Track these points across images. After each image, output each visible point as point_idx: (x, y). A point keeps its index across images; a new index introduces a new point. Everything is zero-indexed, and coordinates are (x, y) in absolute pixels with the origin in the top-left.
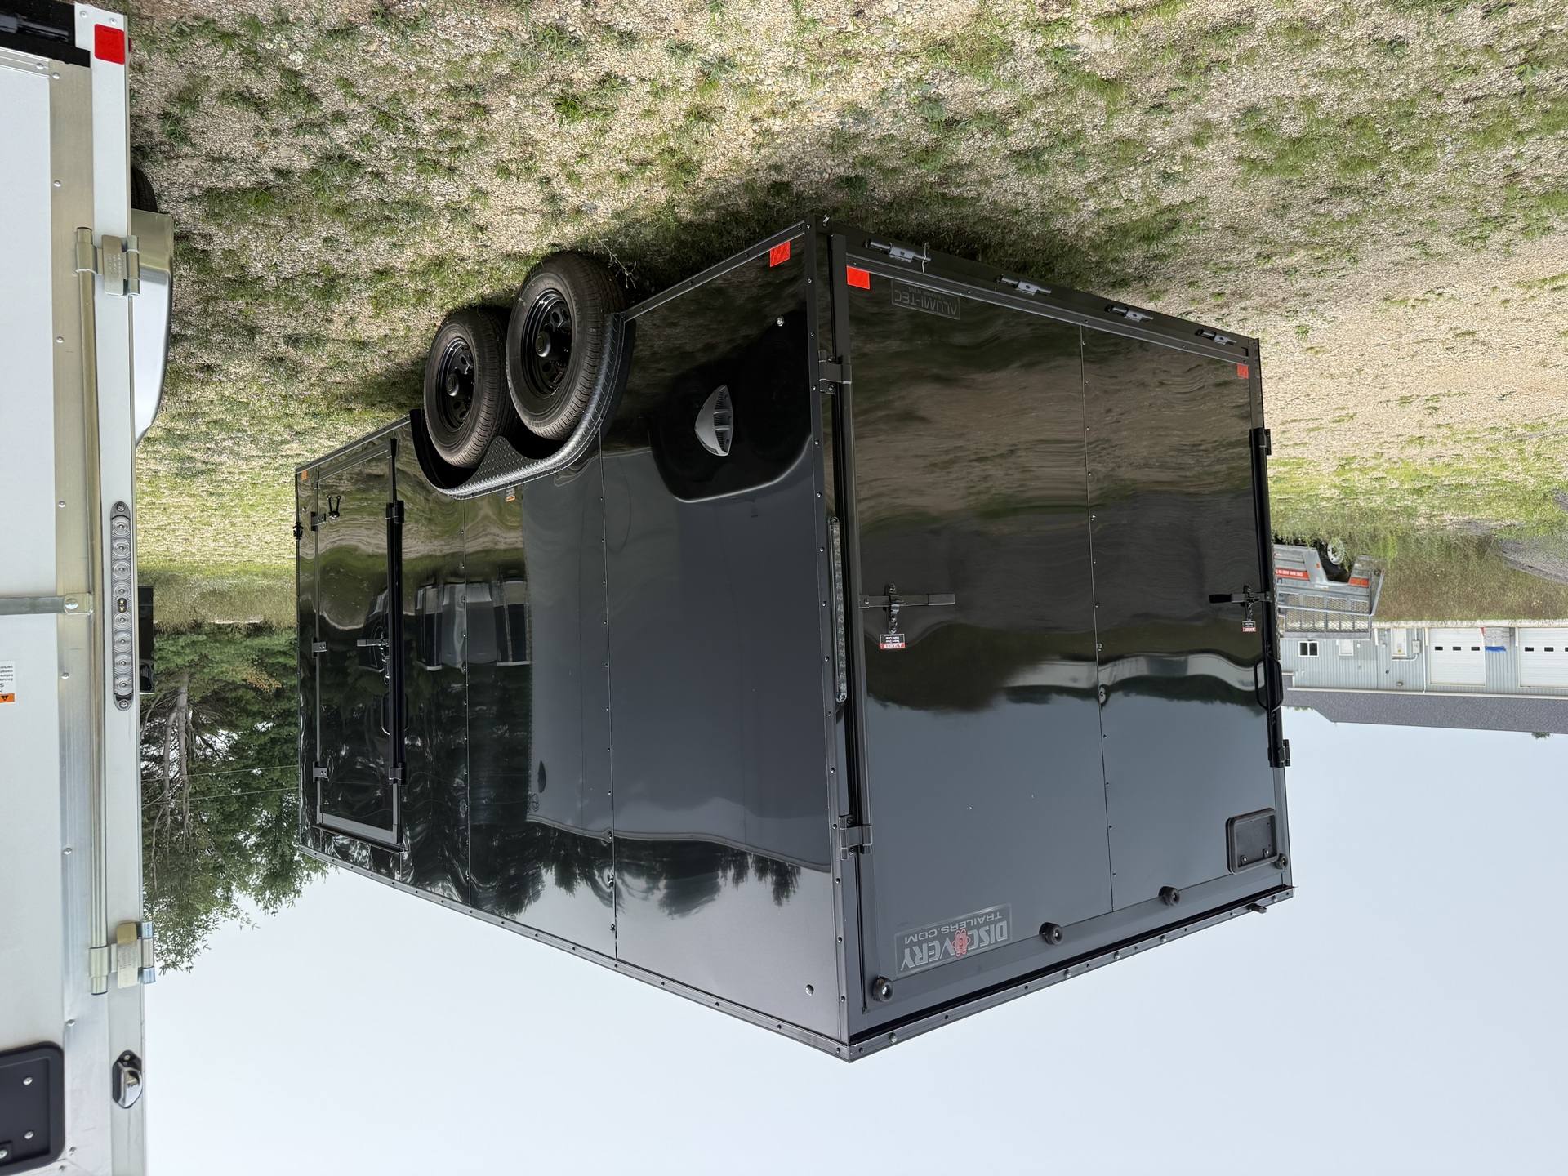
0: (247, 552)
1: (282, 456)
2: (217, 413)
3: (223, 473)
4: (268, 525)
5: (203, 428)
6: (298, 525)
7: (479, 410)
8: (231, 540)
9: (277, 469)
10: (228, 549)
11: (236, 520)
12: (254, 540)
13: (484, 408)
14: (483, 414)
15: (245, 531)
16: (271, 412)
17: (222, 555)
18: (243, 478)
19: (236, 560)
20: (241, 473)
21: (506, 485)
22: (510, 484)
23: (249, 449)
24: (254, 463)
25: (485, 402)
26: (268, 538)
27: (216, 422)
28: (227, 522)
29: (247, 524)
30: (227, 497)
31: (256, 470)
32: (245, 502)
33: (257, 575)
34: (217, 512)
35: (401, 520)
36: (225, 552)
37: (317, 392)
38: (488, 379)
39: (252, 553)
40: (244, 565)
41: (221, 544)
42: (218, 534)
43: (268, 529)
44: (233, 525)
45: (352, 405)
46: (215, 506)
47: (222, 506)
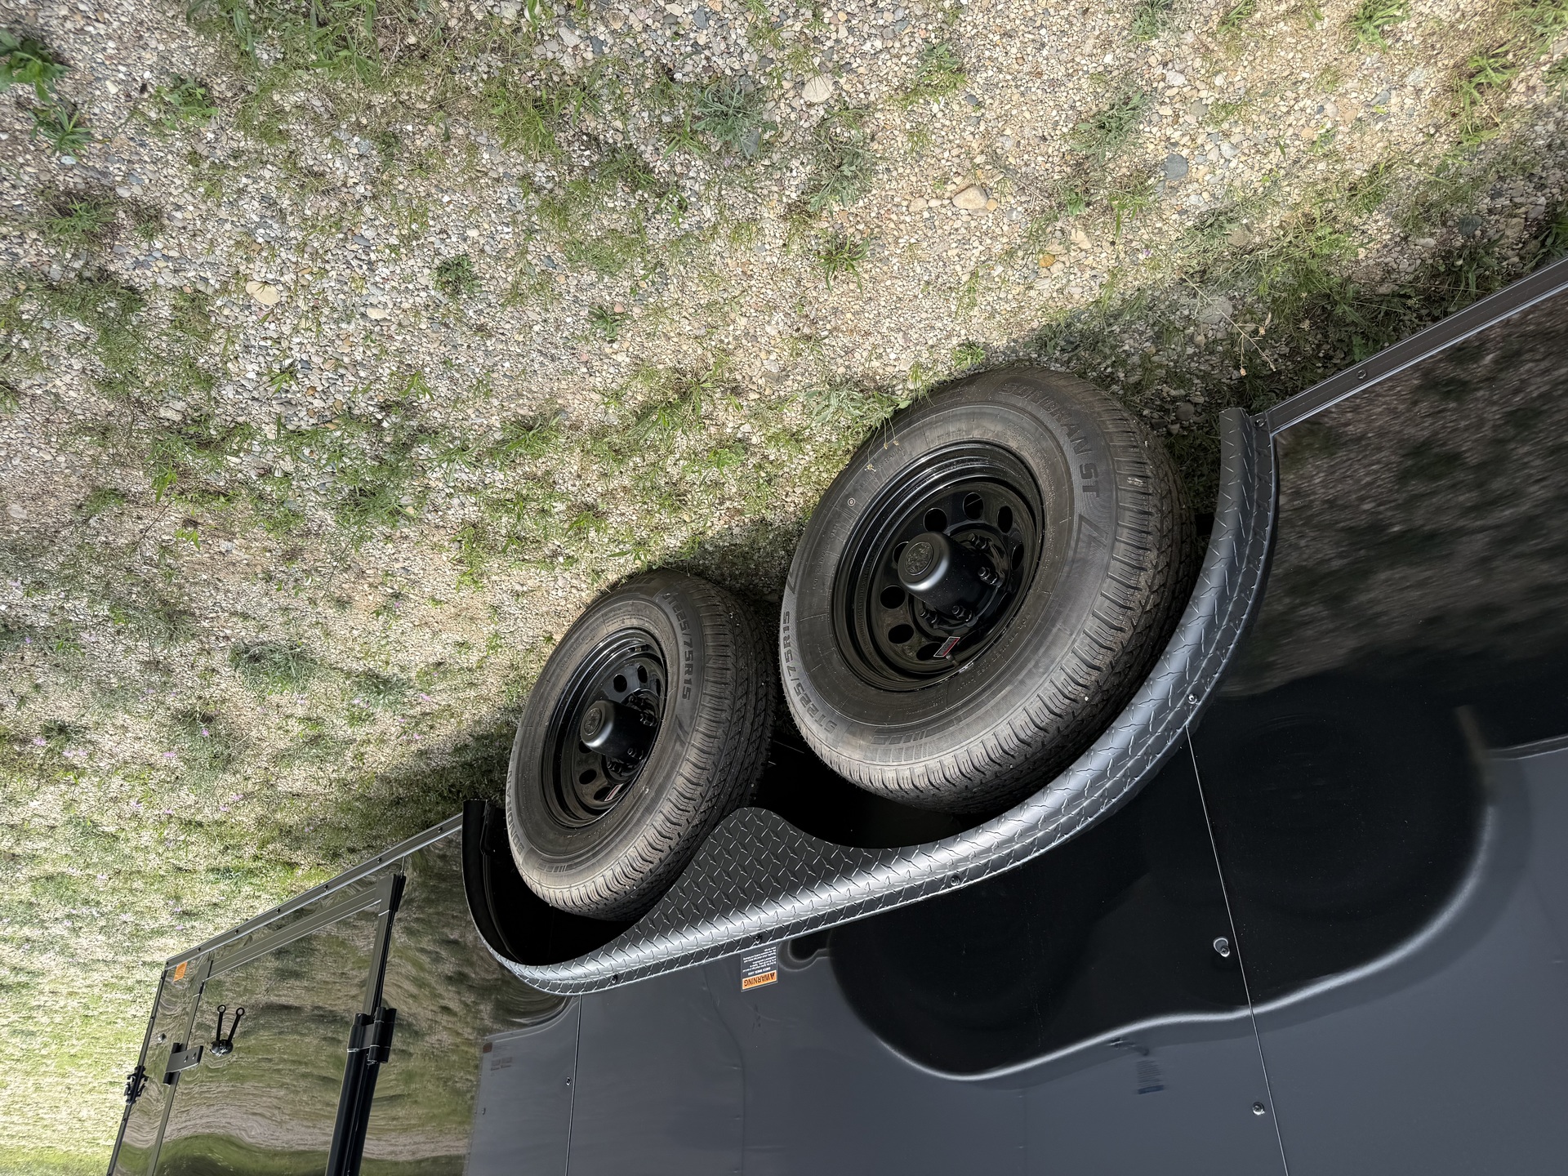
0: (49, 1133)
1: (144, 963)
2: (56, 856)
3: (41, 993)
4: (90, 1091)
5: (25, 892)
6: (139, 1074)
7: (677, 759)
8: (30, 1114)
9: (130, 989)
10: (24, 1128)
11: (46, 1081)
12: (63, 1115)
13: (692, 755)
14: (686, 769)
15: (54, 1099)
16: (154, 862)
17: (13, 1137)
18: (73, 1003)
19: (32, 1146)
20: (71, 994)
21: (746, 942)
22: (761, 937)
23: (92, 943)
24: (95, 975)
25: (697, 739)
26: (84, 1114)
27: (50, 878)
28: (30, 1084)
29: (59, 1088)
30: (39, 1039)
31: (96, 990)
32: (65, 1049)
33: (54, 1169)
34: (19, 1066)
35: (382, 1054)
36: (18, 1132)
37: (247, 817)
38: (710, 689)
39: (55, 1136)
40: (41, 1153)
41: (15, 1119)
42: (14, 1102)
43: (88, 1097)
44: (38, 1088)
45: (297, 856)
46: (18, 1054)
47: (28, 1054)
